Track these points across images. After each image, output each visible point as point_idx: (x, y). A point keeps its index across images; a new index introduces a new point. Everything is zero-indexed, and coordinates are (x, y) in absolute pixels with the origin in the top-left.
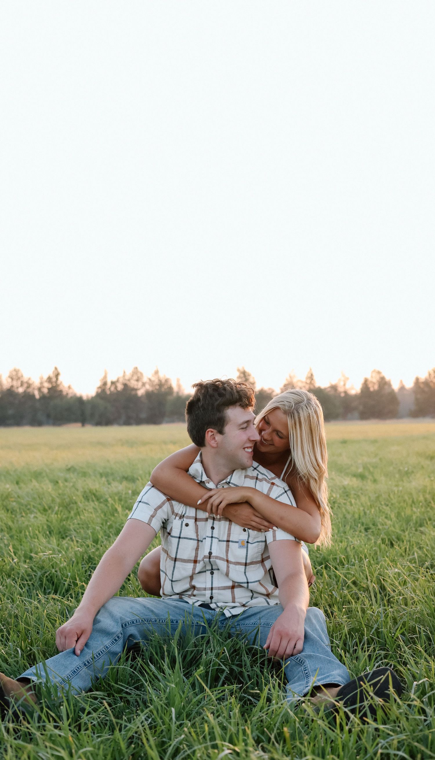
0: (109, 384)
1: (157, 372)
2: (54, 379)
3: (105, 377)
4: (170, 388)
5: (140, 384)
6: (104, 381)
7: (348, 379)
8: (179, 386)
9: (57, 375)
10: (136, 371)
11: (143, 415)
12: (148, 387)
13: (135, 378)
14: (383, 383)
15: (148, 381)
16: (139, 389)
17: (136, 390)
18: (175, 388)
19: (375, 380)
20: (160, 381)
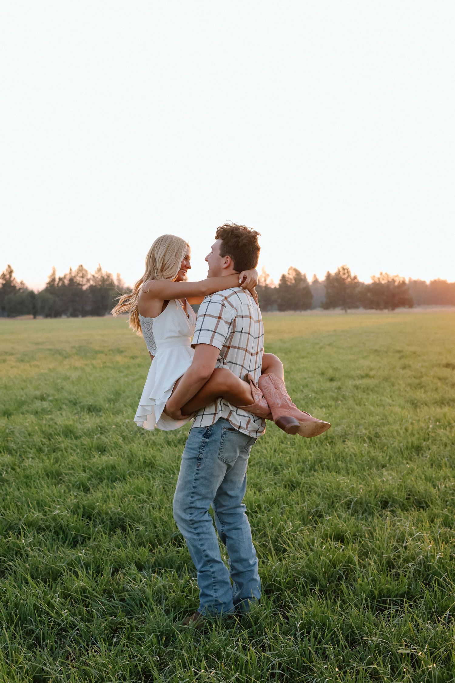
0: (57, 280)
1: (100, 270)
2: (8, 276)
3: (54, 274)
4: (112, 284)
5: (85, 280)
6: (53, 277)
7: (268, 275)
8: (119, 280)
9: (11, 272)
10: (81, 269)
11: (88, 308)
12: (92, 282)
13: (81, 275)
14: (299, 278)
15: (92, 277)
16: (84, 285)
17: (82, 285)
18: (116, 282)
19: (291, 277)
20: (103, 277)
